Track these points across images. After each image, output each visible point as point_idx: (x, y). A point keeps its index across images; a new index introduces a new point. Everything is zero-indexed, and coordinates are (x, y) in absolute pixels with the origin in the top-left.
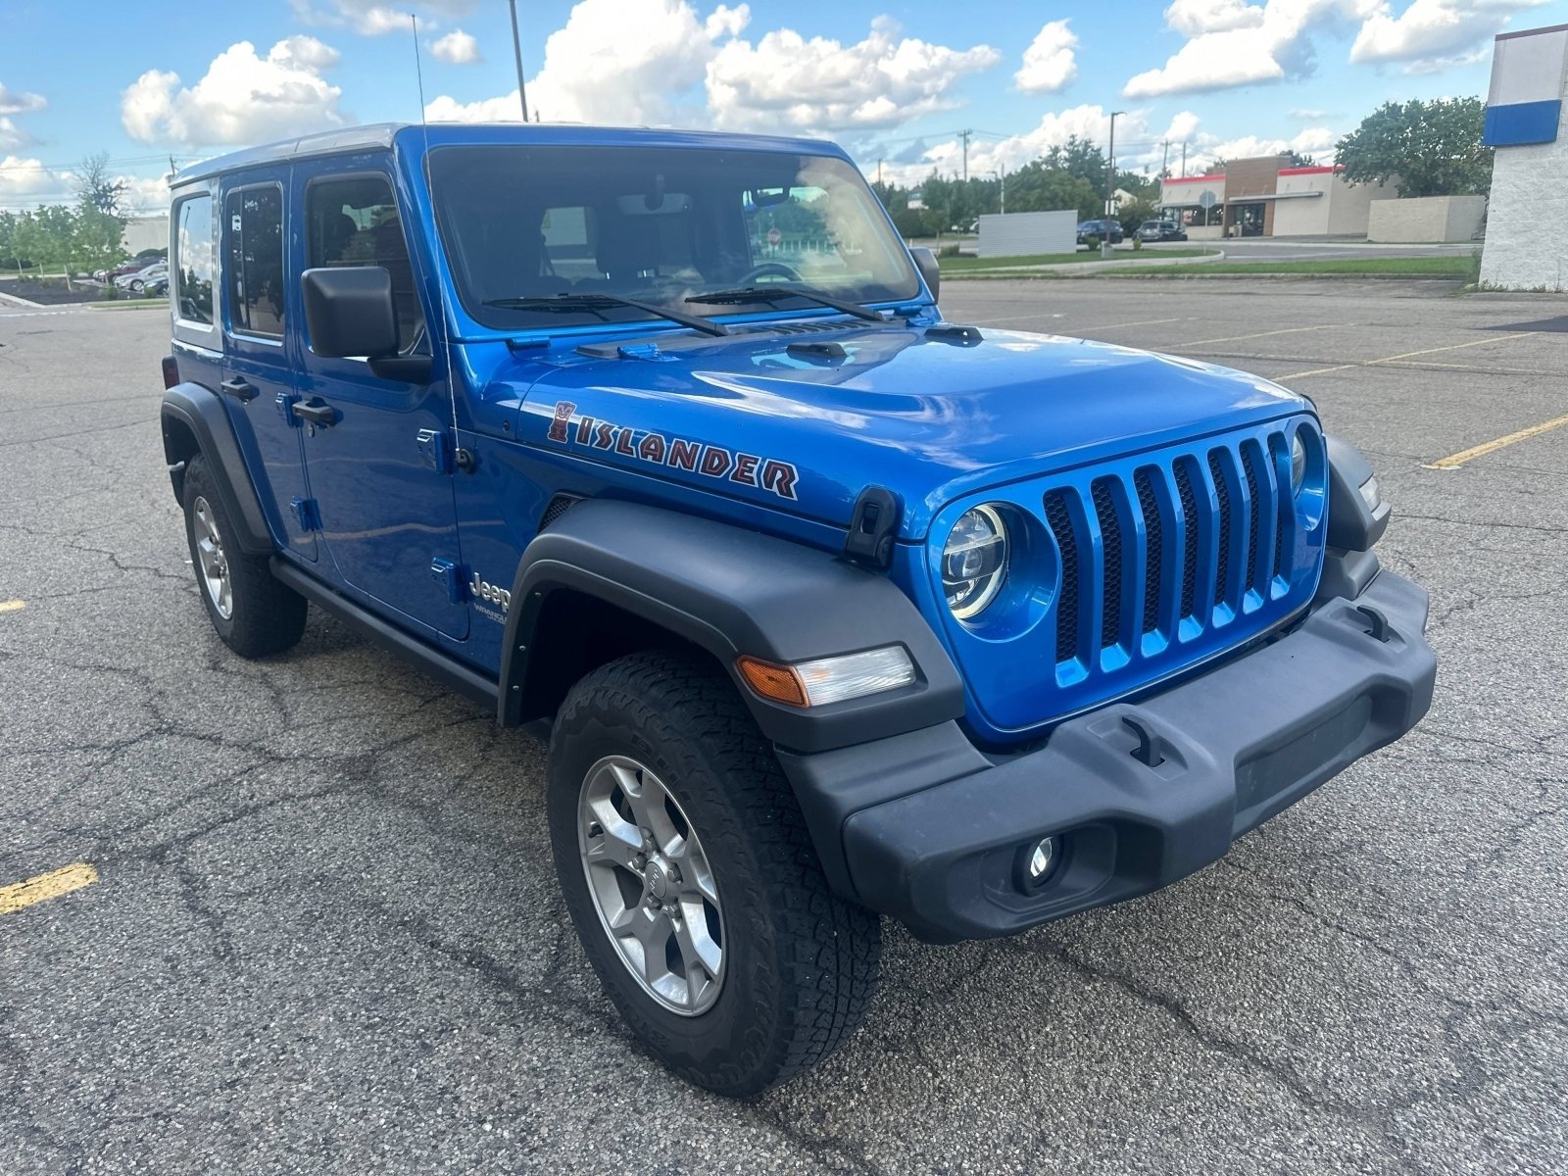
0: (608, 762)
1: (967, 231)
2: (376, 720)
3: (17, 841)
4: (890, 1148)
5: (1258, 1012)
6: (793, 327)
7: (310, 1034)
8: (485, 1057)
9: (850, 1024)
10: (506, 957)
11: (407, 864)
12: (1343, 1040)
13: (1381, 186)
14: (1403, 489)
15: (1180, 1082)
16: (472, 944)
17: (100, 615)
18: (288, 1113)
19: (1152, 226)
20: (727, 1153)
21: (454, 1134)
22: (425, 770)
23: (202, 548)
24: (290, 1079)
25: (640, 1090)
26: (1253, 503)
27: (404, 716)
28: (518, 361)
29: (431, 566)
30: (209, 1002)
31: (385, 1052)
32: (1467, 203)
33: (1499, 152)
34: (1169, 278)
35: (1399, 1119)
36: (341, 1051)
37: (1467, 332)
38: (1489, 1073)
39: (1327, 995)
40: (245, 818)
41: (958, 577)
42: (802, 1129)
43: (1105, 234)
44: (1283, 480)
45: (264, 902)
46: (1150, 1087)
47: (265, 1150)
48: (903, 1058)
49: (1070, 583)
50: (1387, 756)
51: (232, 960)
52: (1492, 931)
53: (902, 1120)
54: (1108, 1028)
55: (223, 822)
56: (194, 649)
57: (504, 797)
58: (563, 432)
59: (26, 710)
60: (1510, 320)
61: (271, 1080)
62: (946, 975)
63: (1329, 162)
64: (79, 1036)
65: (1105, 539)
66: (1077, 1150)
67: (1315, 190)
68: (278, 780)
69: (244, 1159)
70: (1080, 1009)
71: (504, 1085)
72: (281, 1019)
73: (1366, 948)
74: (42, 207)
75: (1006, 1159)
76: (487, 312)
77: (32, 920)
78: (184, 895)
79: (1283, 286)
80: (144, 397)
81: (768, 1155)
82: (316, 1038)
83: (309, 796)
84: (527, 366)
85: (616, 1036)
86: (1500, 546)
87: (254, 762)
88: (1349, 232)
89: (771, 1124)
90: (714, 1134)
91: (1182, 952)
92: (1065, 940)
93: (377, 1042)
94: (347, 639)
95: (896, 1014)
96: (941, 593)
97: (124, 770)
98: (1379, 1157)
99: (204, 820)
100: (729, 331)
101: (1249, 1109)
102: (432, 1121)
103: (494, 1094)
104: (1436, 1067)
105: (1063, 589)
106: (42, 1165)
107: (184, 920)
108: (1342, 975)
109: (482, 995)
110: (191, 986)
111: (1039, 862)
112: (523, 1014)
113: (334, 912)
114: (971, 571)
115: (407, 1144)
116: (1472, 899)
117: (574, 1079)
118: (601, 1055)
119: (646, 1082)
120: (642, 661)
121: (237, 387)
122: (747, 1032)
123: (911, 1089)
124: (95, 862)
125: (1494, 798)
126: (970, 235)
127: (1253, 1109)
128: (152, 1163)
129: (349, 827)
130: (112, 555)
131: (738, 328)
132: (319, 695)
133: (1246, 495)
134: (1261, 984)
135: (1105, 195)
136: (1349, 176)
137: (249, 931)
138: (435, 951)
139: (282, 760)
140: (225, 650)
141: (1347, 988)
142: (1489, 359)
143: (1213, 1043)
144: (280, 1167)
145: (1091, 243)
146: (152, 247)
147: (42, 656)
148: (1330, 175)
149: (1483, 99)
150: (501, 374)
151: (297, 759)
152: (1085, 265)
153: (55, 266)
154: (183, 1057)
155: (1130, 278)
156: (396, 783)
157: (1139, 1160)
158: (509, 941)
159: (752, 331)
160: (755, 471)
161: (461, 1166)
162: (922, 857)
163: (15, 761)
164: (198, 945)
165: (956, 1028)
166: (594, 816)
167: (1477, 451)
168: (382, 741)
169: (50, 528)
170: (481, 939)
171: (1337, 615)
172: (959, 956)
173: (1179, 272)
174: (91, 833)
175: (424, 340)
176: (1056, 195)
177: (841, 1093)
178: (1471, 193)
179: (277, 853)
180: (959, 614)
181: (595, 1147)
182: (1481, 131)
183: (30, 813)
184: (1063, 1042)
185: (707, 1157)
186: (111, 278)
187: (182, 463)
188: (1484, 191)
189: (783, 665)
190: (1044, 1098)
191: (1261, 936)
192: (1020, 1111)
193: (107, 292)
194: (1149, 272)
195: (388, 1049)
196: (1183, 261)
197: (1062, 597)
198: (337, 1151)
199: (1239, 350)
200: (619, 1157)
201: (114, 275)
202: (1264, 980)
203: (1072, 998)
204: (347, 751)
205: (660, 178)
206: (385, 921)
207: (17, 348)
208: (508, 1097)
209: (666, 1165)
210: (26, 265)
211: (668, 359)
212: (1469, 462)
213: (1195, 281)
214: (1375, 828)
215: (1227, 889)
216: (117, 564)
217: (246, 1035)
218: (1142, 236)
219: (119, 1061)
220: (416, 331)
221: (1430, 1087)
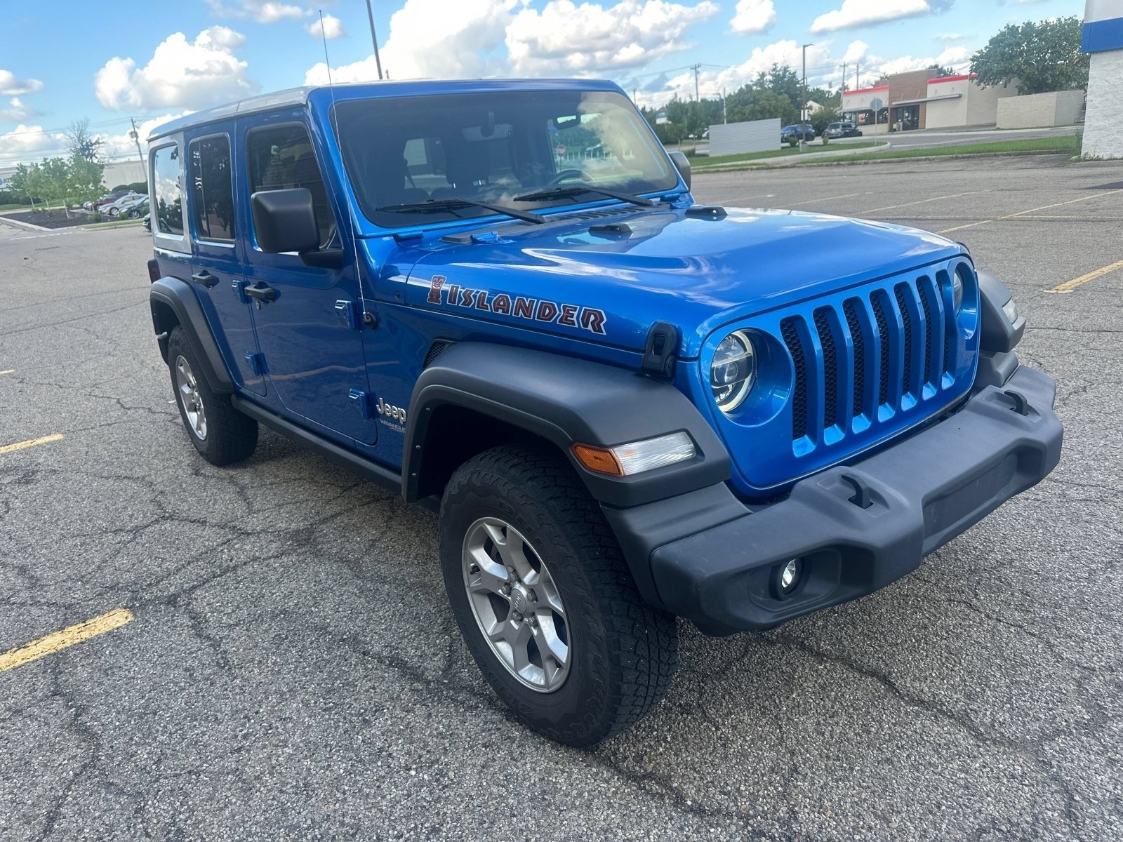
0: (481, 522)
1: (700, 137)
2: (311, 504)
3: (76, 596)
4: (690, 778)
5: (943, 679)
6: (590, 214)
7: (287, 715)
8: (407, 726)
9: (658, 693)
10: (415, 659)
11: (342, 600)
12: (1004, 696)
13: (1005, 87)
14: (1031, 308)
15: (890, 728)
16: (391, 652)
17: (115, 441)
18: (278, 768)
19: (836, 127)
20: (577, 785)
21: (391, 778)
22: (348, 536)
23: (182, 391)
24: (277, 746)
25: (514, 745)
26: (927, 321)
27: (330, 500)
28: (403, 249)
29: (348, 394)
30: (217, 697)
31: (339, 726)
32: (1069, 97)
33: (1093, 57)
34: (850, 164)
35: (1047, 748)
36: (309, 726)
37: (1073, 191)
38: (1110, 715)
39: (991, 666)
40: (228, 574)
41: (721, 382)
42: (628, 768)
43: (802, 135)
44: (947, 304)
45: (247, 630)
46: (869, 732)
47: (265, 792)
48: (694, 718)
49: (801, 383)
50: (1027, 499)
51: (230, 669)
52: (1109, 618)
53: (697, 760)
54: (837, 694)
55: (214, 577)
56: (181, 462)
57: (404, 553)
58: (438, 297)
59: (72, 508)
60: (1106, 181)
61: (264, 746)
62: (720, 662)
63: (966, 72)
64: (133, 722)
65: (824, 351)
66: (820, 776)
67: (956, 93)
68: (248, 548)
69: (252, 799)
70: (816, 681)
71: (422, 745)
72: (267, 707)
73: (1018, 633)
74: (45, 159)
75: (771, 784)
76: (381, 216)
77: (93, 648)
78: (193, 627)
79: (935, 165)
80: (127, 289)
81: (605, 785)
82: (292, 718)
83: (270, 558)
84: (409, 252)
85: (495, 709)
86: (1104, 346)
87: (230, 536)
88: (983, 123)
89: (606, 765)
90: (567, 772)
91: (886, 640)
92: (803, 636)
93: (333, 719)
94: (289, 450)
95: (687, 689)
96: (710, 394)
97: (143, 545)
98: (1034, 774)
99: (201, 577)
100: (546, 220)
101: (940, 745)
102: (375, 770)
103: (415, 751)
104: (1072, 713)
105: (796, 387)
106: (118, 806)
107: (194, 644)
108: (1002, 653)
109: (401, 686)
110: (204, 687)
111: (788, 577)
112: (430, 697)
113: (295, 634)
114: (731, 378)
115: (359, 786)
116: (1093, 596)
117: (469, 739)
118: (486, 723)
119: (518, 739)
120: (502, 452)
121: (204, 278)
122: (588, 700)
123: (701, 739)
124: (130, 608)
125: (1106, 525)
126: (703, 140)
127: (942, 745)
128: (190, 803)
129: (300, 577)
130: (118, 400)
131: (551, 216)
132: (270, 489)
133: (922, 316)
134: (944, 660)
135: (800, 106)
136: (981, 81)
137: (239, 650)
138: (366, 657)
139: (249, 534)
140: (202, 461)
141: (1006, 661)
142: (1091, 211)
143: (912, 701)
144: (276, 803)
145: (791, 142)
146: (123, 184)
147: (79, 471)
148: (967, 81)
149: (1080, 17)
150: (391, 259)
151: (259, 533)
152: (788, 158)
153: (56, 201)
154: (204, 734)
155: (821, 166)
156: (329, 546)
157: (864, 781)
158: (416, 649)
159: (562, 218)
160: (575, 316)
161: (398, 798)
162: (707, 575)
163: (69, 542)
164: (206, 660)
165: (730, 697)
166: (473, 560)
167: (1085, 278)
168: (317, 518)
169: (74, 384)
170: (397, 648)
171: (990, 398)
172: (728, 649)
173: (857, 159)
174: (125, 588)
175: (337, 239)
176: (765, 108)
177: (652, 743)
178: (1073, 88)
179: (252, 597)
180: (724, 409)
181: (487, 783)
182: (1079, 42)
183: (82, 577)
184: (805, 704)
185: (564, 788)
186: (96, 207)
187: (165, 333)
188: (1083, 86)
189: (604, 448)
190: (794, 742)
191: (942, 628)
192: (778, 752)
193: (93, 217)
194: (835, 161)
195: (341, 724)
196: (859, 151)
197: (795, 393)
198: (313, 791)
199: (904, 214)
200: (504, 790)
201: (98, 205)
202: (946, 658)
203: (810, 674)
204: (293, 526)
205: (491, 114)
206: (330, 640)
207: (36, 260)
208: (425, 753)
209: (536, 794)
210: (37, 201)
211: (506, 242)
212: (1079, 287)
213: (869, 166)
214: (1021, 550)
215: (916, 596)
216: (122, 406)
217: (245, 718)
218: (829, 134)
219: (161, 738)
220: (331, 232)
221: (1068, 726)
